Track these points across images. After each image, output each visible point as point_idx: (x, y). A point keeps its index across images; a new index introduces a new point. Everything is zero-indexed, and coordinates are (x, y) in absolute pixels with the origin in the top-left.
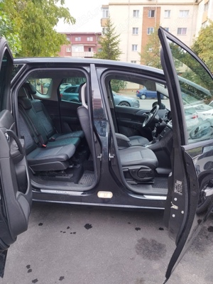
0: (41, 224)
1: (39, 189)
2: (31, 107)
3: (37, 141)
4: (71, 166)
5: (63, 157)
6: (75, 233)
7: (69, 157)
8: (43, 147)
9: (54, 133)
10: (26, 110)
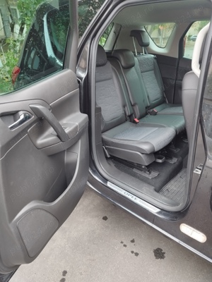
0: (105, 218)
1: (106, 180)
2: (133, 65)
3: (128, 113)
4: (160, 161)
5: (146, 147)
6: (137, 254)
7: (156, 149)
8: (134, 122)
9: (161, 102)
10: (124, 68)
